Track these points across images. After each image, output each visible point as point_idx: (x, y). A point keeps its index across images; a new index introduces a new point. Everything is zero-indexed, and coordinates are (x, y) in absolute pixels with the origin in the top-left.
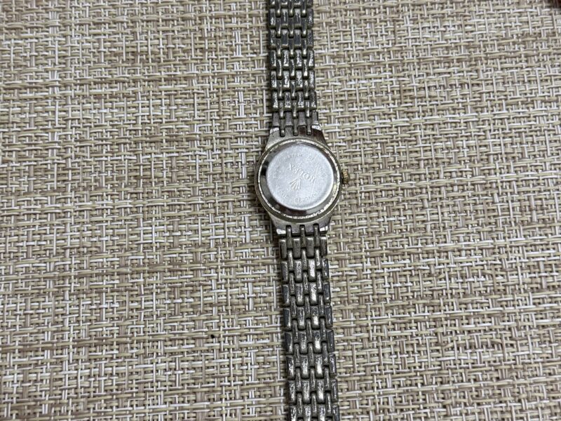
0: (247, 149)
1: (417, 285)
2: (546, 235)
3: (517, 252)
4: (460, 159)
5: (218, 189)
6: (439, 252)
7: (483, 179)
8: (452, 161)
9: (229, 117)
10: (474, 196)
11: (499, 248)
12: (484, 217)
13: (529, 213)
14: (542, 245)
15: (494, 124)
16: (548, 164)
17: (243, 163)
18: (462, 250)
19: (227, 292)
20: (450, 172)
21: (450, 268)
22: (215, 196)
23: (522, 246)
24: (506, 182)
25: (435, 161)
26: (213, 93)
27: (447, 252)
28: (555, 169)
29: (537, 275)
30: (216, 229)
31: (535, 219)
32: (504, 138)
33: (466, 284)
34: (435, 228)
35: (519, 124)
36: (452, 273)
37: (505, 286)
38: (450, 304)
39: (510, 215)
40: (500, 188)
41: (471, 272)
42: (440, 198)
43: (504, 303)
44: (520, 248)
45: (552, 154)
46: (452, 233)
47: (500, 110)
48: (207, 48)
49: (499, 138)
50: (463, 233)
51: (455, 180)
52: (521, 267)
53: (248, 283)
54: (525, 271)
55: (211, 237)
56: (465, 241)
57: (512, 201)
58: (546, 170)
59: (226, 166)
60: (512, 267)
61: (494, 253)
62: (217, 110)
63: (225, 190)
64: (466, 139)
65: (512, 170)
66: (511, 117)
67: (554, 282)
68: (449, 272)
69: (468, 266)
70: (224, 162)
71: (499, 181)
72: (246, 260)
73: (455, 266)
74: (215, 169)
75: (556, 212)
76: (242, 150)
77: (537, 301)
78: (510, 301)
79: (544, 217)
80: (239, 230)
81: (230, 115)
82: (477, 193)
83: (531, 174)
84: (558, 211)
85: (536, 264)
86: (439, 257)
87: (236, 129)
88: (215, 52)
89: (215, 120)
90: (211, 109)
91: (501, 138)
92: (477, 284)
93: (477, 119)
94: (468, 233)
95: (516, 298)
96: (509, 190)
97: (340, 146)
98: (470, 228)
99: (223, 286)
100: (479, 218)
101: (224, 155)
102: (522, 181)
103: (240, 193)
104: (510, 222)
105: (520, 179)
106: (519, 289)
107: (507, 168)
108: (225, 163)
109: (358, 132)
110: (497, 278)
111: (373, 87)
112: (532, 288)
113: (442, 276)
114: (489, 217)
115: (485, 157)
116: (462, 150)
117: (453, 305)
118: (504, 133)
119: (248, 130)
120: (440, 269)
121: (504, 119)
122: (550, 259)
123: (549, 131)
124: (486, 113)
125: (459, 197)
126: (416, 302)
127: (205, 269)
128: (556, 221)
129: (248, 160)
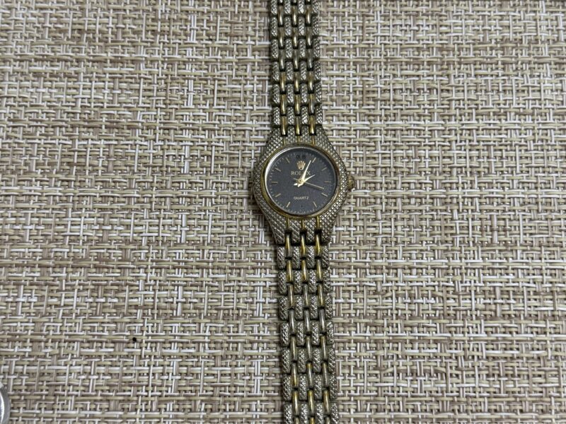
0: (192, 142)
1: (360, 302)
2: (507, 258)
3: (472, 274)
4: (420, 170)
5: (157, 182)
6: (387, 268)
7: (444, 193)
8: (412, 171)
9: (175, 106)
10: (432, 210)
11: (453, 269)
12: (441, 234)
13: (490, 233)
14: (500, 269)
15: (461, 134)
16: (515, 182)
17: (186, 157)
18: (414, 268)
19: (155, 295)
20: (409, 183)
21: (398, 286)
22: (152, 190)
23: (479, 269)
24: (468, 198)
25: (394, 170)
26: (161, 79)
27: (396, 269)
28: (523, 188)
29: (491, 301)
30: (150, 226)
31: (496, 240)
32: (470, 150)
33: (413, 305)
34: (386, 242)
35: (488, 136)
36: (400, 292)
37: (456, 310)
38: (395, 325)
39: (468, 234)
40: (461, 204)
41: (420, 293)
42: (395, 211)
43: (453, 329)
44: (477, 270)
45: (522, 172)
46: (405, 248)
47: (469, 120)
48: (159, 30)
49: (465, 150)
50: (416, 250)
51: (413, 192)
52: (475, 291)
53: (178, 286)
54: (480, 296)
55: (144, 234)
56: (417, 258)
57: (473, 219)
58: (513, 188)
59: (168, 159)
60: (465, 291)
61: (448, 274)
62: (164, 98)
63: (164, 185)
64: (429, 148)
65: (476, 185)
66: (481, 128)
67: (510, 310)
68: (397, 290)
69: (418, 286)
70: (166, 154)
71: (460, 197)
72: (179, 262)
73: (403, 284)
74: (155, 161)
75: (519, 234)
76: (187, 143)
77: (489, 329)
78: (460, 327)
79: (506, 239)
80: (175, 229)
81: (177, 104)
82: (435, 207)
83: (496, 191)
84: (522, 234)
85: (492, 289)
86: (388, 274)
87: (183, 120)
88: (168, 35)
89: (161, 108)
90: (157, 96)
91: (467, 150)
92: (426, 307)
93: (443, 128)
94: (421, 250)
95: (467, 325)
96: (470, 207)
98: (424, 245)
99: (151, 288)
100: (435, 235)
101: (166, 147)
102: (485, 198)
103: (180, 189)
104: (468, 242)
105: (484, 196)
106: (471, 315)
107: (471, 183)
108: (167, 156)
110: (448, 301)
111: (335, 85)
112: (485, 315)
113: (389, 294)
114: (446, 234)
115: (447, 169)
116: (423, 160)
117: (397, 327)
118: (471, 145)
119: (196, 122)
120: (387, 287)
121: (472, 129)
122: (508, 285)
123: (520, 146)
124: (453, 122)
125: (416, 211)
126: (357, 320)
127: (134, 269)
128: (518, 244)
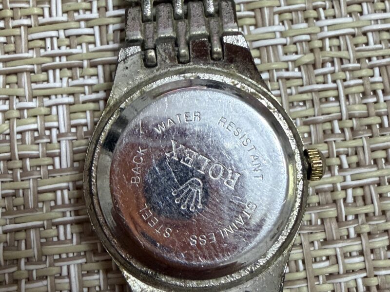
97: (288, 79)
109: (327, 42)
129: (74, 122)
